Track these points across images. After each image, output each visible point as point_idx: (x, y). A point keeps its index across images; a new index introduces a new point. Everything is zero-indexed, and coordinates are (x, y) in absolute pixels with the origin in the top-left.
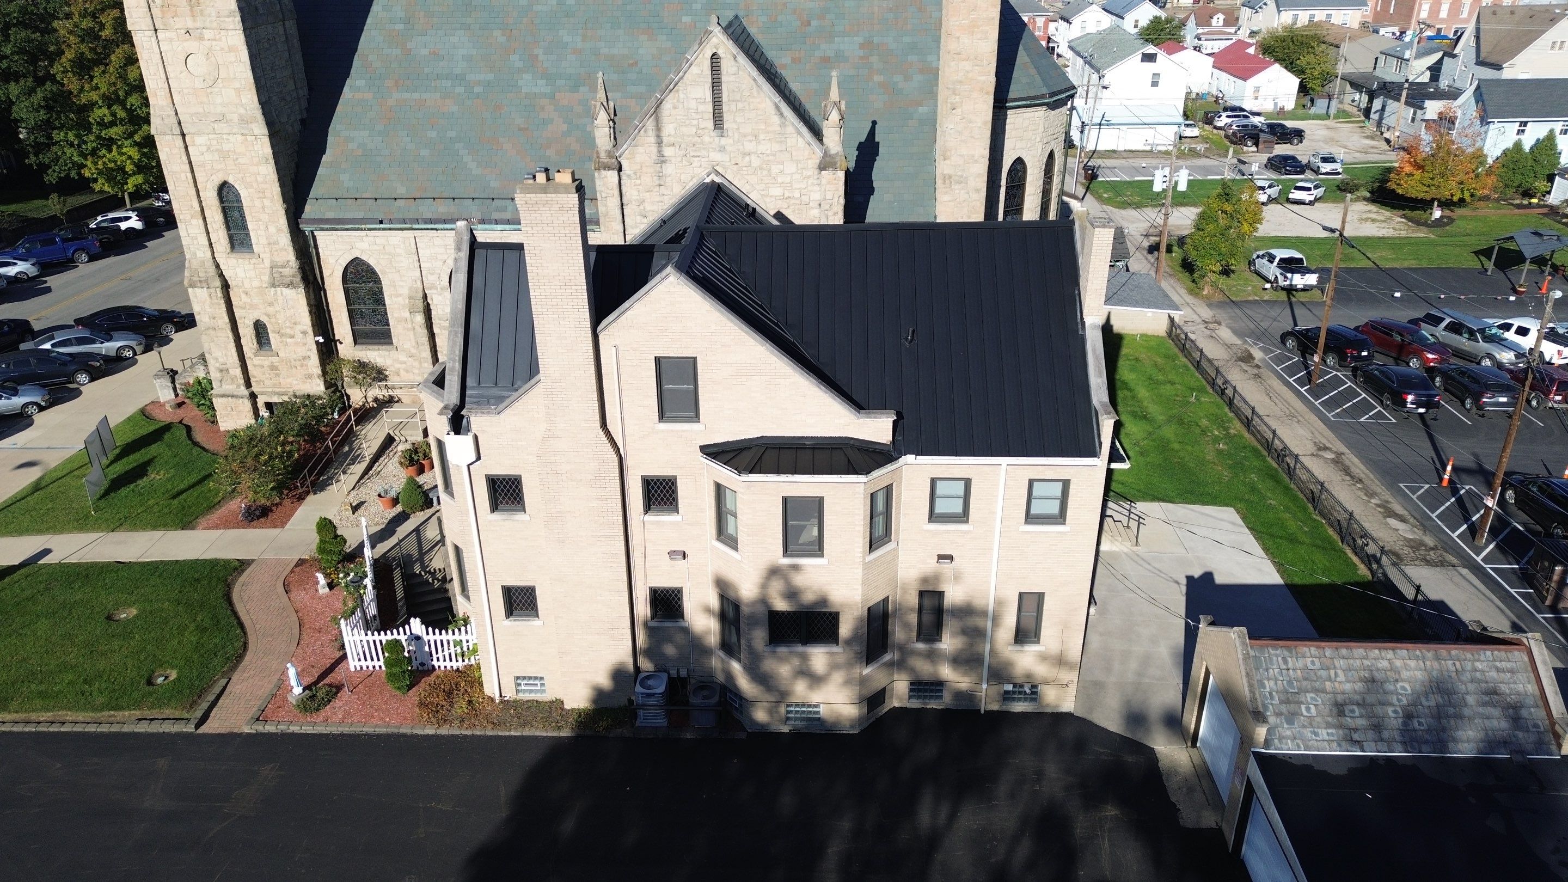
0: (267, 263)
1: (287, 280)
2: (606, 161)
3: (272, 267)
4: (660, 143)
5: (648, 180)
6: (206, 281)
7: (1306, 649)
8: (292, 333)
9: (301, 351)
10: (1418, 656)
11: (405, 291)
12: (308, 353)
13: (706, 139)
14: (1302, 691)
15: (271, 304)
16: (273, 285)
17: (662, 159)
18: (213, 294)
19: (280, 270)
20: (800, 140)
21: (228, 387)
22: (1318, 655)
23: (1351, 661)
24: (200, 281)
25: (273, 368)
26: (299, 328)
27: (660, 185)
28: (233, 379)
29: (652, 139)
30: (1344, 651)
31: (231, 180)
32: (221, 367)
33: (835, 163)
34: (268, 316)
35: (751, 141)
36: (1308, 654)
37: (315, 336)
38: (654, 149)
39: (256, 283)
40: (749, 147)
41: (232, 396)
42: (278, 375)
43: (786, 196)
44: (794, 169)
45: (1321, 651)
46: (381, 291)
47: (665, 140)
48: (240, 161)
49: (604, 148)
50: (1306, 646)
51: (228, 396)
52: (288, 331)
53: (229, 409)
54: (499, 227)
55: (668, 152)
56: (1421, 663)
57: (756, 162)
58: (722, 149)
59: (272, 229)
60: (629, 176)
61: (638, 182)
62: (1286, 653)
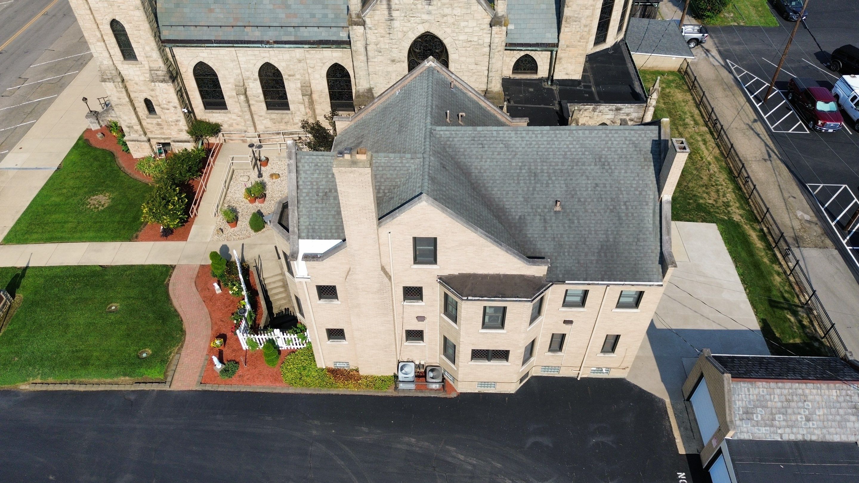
0: (147, 67)
1: (161, 78)
2: (356, 20)
3: (151, 70)
4: (389, 8)
5: (382, 30)
6: (112, 79)
7: (760, 383)
8: (168, 107)
9: (175, 118)
10: (818, 387)
11: (232, 80)
12: (179, 118)
13: (419, 6)
14: (756, 407)
15: (153, 90)
16: (153, 81)
17: (391, 18)
18: (117, 86)
19: (156, 72)
20: (480, 7)
21: (134, 136)
22: (766, 387)
23: (783, 390)
24: (108, 79)
25: (158, 124)
26: (171, 104)
27: (390, 34)
28: (136, 131)
29: (385, 6)
30: (780, 385)
31: (117, 19)
32: (129, 125)
33: (501, 22)
34: (152, 96)
35: (448, 8)
36: (761, 386)
37: (182, 108)
38: (386, 12)
39: (142, 78)
40: (447, 11)
41: (138, 141)
42: (162, 128)
43: (469, 40)
44: (475, 25)
45: (768, 384)
46: (217, 79)
47: (393, 7)
48: (121, 7)
49: (354, 12)
50: (760, 381)
51: (135, 141)
52: (165, 106)
53: (137, 147)
54: (287, 46)
55: (395, 14)
56: (819, 391)
57: (450, 20)
58: (429, 13)
59: (148, 48)
60: (370, 28)
61: (376, 31)
62: (750, 386)
